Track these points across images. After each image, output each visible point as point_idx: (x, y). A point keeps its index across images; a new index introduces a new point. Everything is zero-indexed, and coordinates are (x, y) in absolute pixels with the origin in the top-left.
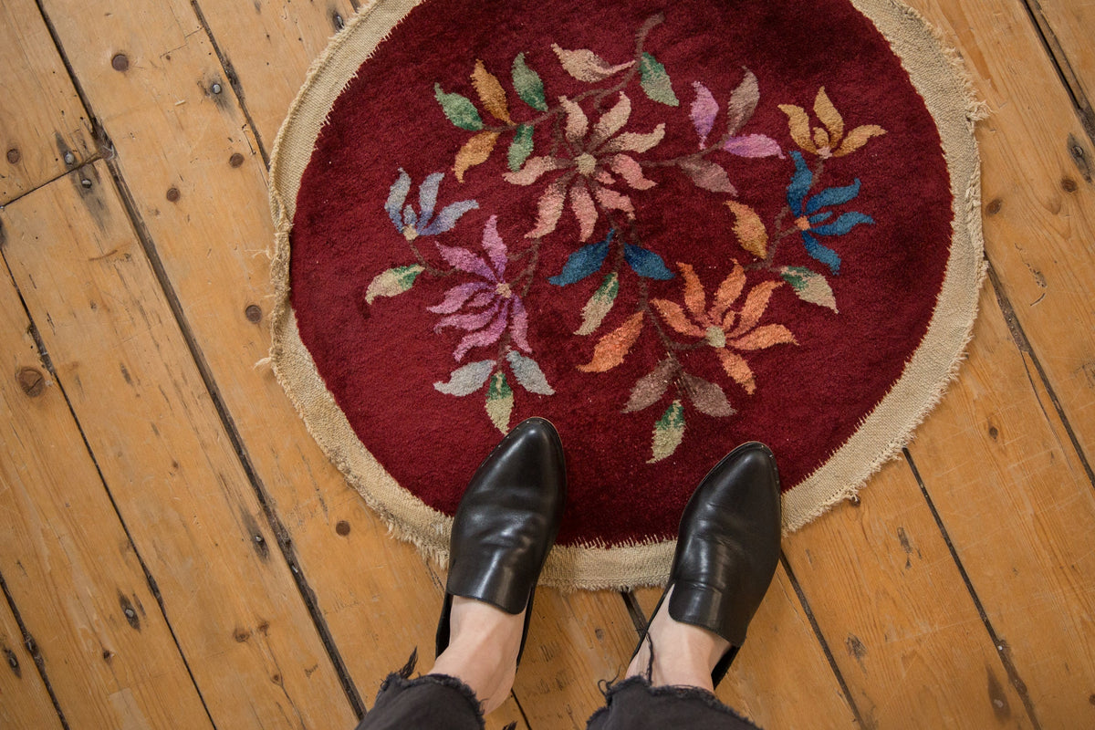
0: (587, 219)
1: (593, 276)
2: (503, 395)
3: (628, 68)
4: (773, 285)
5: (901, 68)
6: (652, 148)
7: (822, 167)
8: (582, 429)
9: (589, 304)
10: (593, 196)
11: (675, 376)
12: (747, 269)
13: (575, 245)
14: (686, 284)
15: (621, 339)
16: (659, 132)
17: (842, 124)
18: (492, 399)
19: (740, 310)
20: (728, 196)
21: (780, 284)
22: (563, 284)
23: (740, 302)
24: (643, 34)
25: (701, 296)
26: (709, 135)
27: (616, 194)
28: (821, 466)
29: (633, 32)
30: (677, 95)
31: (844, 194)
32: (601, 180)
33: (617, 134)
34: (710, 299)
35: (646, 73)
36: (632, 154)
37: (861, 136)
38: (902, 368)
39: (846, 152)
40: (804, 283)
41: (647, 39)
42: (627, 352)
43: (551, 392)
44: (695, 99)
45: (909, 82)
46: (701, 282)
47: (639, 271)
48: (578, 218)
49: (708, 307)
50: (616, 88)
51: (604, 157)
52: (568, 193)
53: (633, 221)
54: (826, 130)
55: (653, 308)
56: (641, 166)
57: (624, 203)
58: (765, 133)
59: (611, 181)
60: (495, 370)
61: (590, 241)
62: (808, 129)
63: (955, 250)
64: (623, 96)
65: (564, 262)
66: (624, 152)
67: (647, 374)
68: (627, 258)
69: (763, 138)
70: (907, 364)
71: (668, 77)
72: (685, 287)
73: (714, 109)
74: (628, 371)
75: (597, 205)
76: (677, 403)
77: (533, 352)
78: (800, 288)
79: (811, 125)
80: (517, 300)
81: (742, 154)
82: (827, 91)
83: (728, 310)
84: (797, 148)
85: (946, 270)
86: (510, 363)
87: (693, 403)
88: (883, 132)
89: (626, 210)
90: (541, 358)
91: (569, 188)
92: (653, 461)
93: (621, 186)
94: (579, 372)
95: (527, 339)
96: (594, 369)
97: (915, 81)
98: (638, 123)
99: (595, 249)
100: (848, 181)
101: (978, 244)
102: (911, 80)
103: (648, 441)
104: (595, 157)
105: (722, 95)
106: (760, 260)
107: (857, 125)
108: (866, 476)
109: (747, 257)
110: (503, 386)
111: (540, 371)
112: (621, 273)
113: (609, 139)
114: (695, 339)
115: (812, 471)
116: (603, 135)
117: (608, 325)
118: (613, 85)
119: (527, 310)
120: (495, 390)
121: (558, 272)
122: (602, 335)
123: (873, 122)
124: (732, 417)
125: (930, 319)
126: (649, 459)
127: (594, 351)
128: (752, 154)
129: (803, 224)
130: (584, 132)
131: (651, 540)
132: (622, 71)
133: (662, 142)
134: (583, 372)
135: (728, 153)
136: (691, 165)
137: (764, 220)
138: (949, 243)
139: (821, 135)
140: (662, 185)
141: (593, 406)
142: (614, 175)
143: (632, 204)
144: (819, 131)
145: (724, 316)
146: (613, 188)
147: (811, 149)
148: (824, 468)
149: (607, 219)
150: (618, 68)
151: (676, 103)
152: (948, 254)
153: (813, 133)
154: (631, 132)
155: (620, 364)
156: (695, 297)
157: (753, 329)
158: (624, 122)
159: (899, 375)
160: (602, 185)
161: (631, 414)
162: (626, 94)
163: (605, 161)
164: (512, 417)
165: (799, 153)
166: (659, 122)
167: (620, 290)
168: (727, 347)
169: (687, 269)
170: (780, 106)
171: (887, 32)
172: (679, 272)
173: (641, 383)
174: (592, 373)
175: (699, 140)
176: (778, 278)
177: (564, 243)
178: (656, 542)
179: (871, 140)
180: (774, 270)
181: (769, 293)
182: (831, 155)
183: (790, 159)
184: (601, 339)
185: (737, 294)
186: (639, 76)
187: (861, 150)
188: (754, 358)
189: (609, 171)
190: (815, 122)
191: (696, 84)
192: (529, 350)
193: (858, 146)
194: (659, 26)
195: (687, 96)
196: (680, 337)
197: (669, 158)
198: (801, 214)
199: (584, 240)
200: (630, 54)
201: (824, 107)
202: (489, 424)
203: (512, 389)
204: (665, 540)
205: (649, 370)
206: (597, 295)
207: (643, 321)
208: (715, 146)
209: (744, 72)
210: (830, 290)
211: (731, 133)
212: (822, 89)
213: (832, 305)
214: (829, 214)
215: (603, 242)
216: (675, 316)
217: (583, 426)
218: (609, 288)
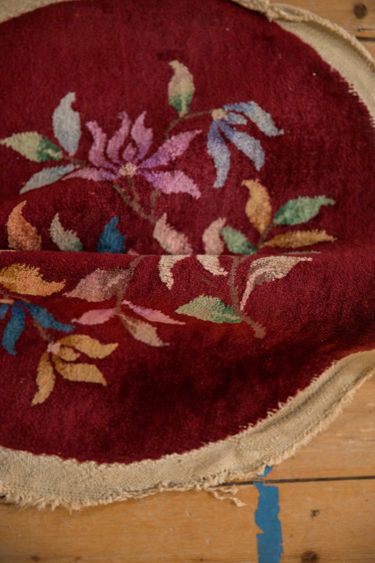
5: (72, 457)
7: (45, 338)
17: (65, 377)
31: (11, 336)
39: (42, 364)
45: (57, 454)
54: (71, 362)
62: (82, 350)
64: (222, 272)
71: (206, 320)
79: (83, 354)
82: (99, 385)
84: (74, 333)
88: (35, 402)
97: (53, 461)
102: (57, 457)
107: (56, 386)
123: (48, 401)
139: (70, 355)
144: (74, 357)
147: (65, 341)
150: (249, 289)
151: (179, 312)
153: (76, 351)
162: (222, 276)
165: (68, 331)
170: (116, 345)
171: (109, 469)
175: (134, 304)
179: (36, 389)
182: (49, 350)
183: (68, 322)
186: (227, 303)
187: (34, 374)
190: (84, 359)
193: (39, 375)
201: (90, 374)
209: (165, 342)
212: (104, 383)
214: (2, 316)
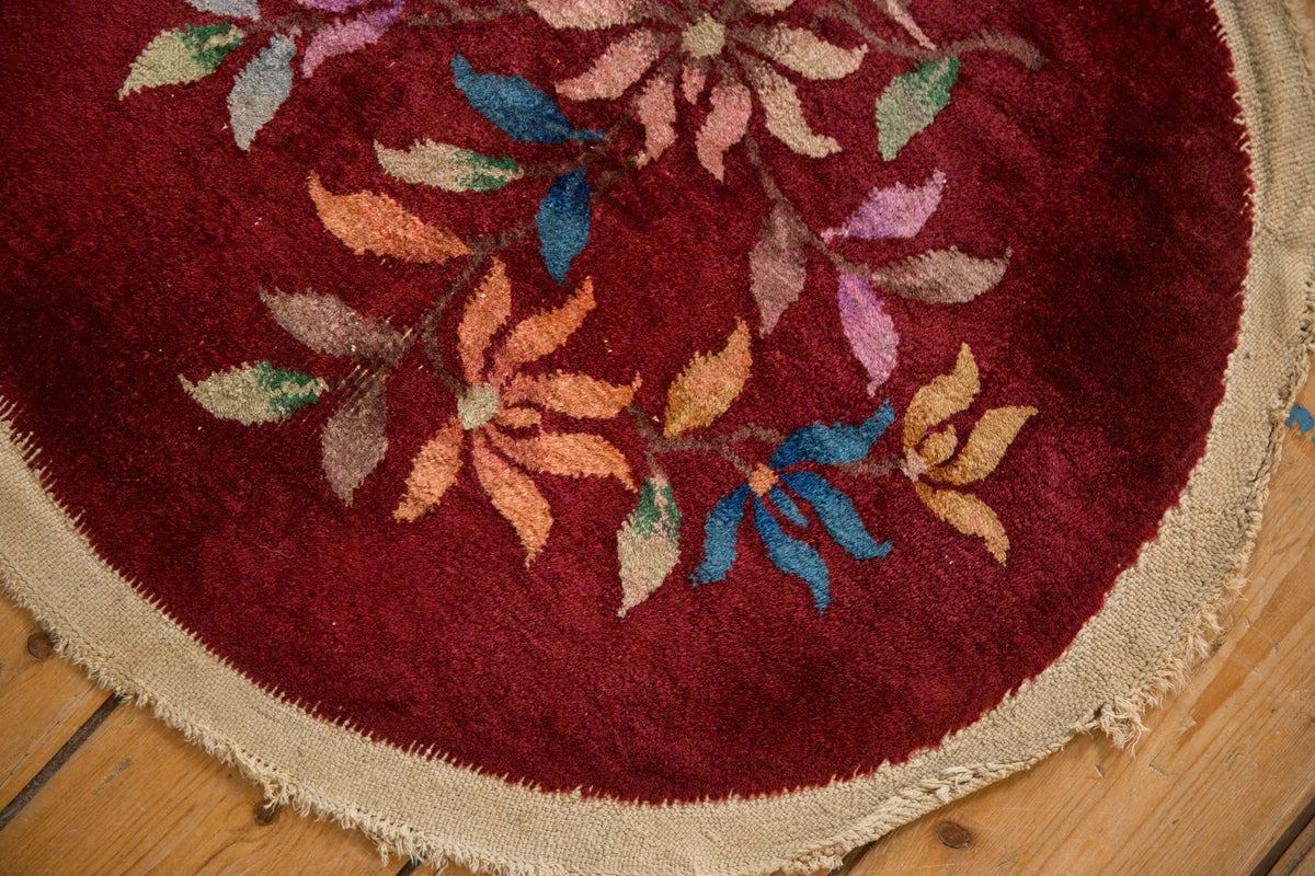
0: (605, 79)
1: (500, 134)
2: (201, 57)
3: (917, 42)
4: (622, 471)
5: (1139, 546)
6: (786, 146)
7: (886, 471)
8: (196, 228)
9: (442, 148)
10: (650, 73)
11: (371, 361)
12: (631, 411)
13: (544, 78)
14: (555, 311)
15: (400, 232)
16: (819, 147)
17: (983, 476)
18: (184, 39)
19: (548, 431)
20: (754, 320)
21: (629, 484)
22: (459, 84)
23: (564, 424)
24: (993, 42)
25: (545, 346)
26: (854, 240)
27: (672, 114)
28: (308, 711)
29: (987, 22)
30: (904, 152)
31: (851, 533)
32: (685, 75)
33: (785, 72)
34: (547, 365)
35: (921, 77)
36: (758, 112)
37: (974, 518)
38: (566, 787)
39: (932, 504)
40: (651, 528)
41: (984, 55)
42: (379, 254)
43: (244, 141)
44: (910, 185)
45: (1119, 571)
46: (571, 337)
47: (543, 215)
48: (597, 63)
49: (528, 369)
50: (869, 35)
51: (733, 64)
52: (638, 26)
53: (633, 166)
54: (958, 450)
55: (485, 268)
56: (743, 138)
57: (661, 136)
58: (902, 339)
59: (691, 95)
60: (243, 23)
61: (561, 102)
62: (945, 415)
63: (835, 793)
64: (859, 53)
65: (503, 70)
66: (755, 98)
67: (354, 307)
68: (560, 182)
69: (892, 339)
70: (577, 792)
71: (932, 120)
72: (549, 310)
73: (908, 229)
74: (345, 270)
75: (637, 88)
76: (319, 386)
77: (308, 80)
78: (638, 524)
79: (954, 419)
80: (393, 12)
81: (845, 312)
82: (1031, 422)
83: (539, 408)
84: (901, 412)
85: (791, 790)
86: (269, 46)
87: (332, 415)
88: (1001, 557)
89: (647, 144)
90: (303, 97)
91: (646, 24)
92: (187, 386)
93: (688, 119)
94: (303, 179)
95: (327, 60)
96: (321, 206)
97: (1127, 582)
98: (818, 99)
99: (550, 118)
100: (879, 532)
101: (866, 829)
102: (1124, 573)
103: (224, 359)
104: (725, 49)
105: (941, 232)
106: (659, 428)
107: (992, 504)
108: (325, 805)
109: (654, 404)
110: (217, 49)
111: (276, 108)
112: (526, 181)
113: (769, 60)
114: (456, 368)
115: (291, 697)
116: (772, 47)
117: (417, 198)
118: (872, 27)
119: (384, 38)
120: (204, 38)
121: (480, 66)
122: (393, 194)
123: (1012, 532)
124: (335, 502)
125: (683, 801)
126: (187, 377)
127: (357, 191)
128: (851, 332)
129: (762, 480)
130: (762, 10)
131: (25, 448)
132: (906, 33)
133: (805, 161)
134: (307, 188)
135: (835, 288)
136: (783, 228)
137: (738, 405)
138: (846, 776)
139: (944, 444)
140: (721, 191)
141: (249, 231)
142: (704, 96)
143: (665, 152)
144: (950, 439)
145: (525, 404)
146: (681, 104)
147: (910, 437)
148: (307, 719)
149: (617, 114)
150: (908, 22)
151: (888, 154)
152: (824, 783)
153: (941, 427)
154: (799, 94)
155: (352, 250)
156: (539, 335)
157: (522, 469)
158: (812, 74)
159: (549, 787)
160: (678, 82)
161: (263, 309)
162: (867, 58)
163: (725, 69)
164: (163, 90)
165: (892, 418)
166: (839, 139)
167: (492, 194)
168: (467, 434)
169: (585, 300)
170: (965, 347)
171: (1195, 492)
172: (572, 287)
173: (331, 304)
174: (313, 205)
175: (837, 224)
176: (639, 475)
177: (538, 56)
178: (25, 458)
179: (976, 541)
180: (651, 462)
181: (603, 471)
182: (915, 479)
183: (873, 407)
184: (386, 196)
185: (577, 412)
186: (910, 66)
187: (948, 530)
188: (467, 494)
189: (709, 86)
190: (963, 424)
191: (940, 177)
192: (308, 71)
193: (953, 522)
194: (1017, 64)
195: (910, 168)
196: (449, 338)
197: (779, 184)
198: (779, 469)
199: (559, 90)
200: (945, 37)
201: (1001, 428)
202: (132, 52)
203: (218, 68)
204: (38, 472)
205: (362, 309)
206: (467, 155)
207: (451, 260)
208: (837, 258)
209: (1000, 255)
210: (658, 583)
211: (875, 277)
212: (1034, 411)
213: (632, 597)
214: (801, 521)
215: (572, 128)
216: (487, 313)
217: (203, 229)
218: (488, 173)
